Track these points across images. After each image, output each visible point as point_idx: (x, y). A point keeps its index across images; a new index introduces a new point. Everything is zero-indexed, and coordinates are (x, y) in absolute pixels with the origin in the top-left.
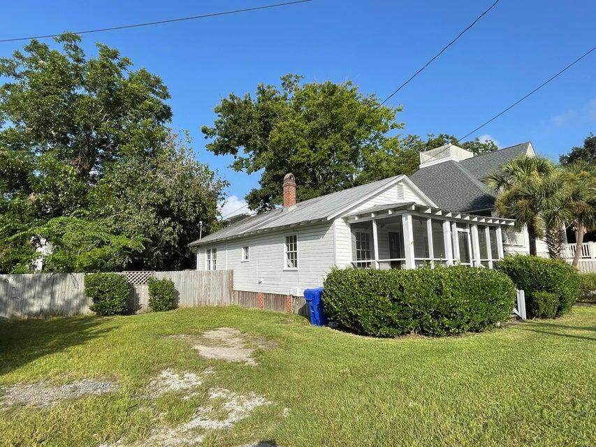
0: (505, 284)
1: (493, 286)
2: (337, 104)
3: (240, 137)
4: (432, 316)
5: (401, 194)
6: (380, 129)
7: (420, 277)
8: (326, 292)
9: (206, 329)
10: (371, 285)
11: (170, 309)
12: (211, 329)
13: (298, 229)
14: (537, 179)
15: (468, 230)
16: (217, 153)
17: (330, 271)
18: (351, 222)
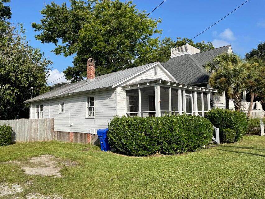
0: (207, 125)
1: (200, 126)
2: (123, 16)
3: (59, 32)
4: (168, 143)
5: (156, 73)
6: (147, 33)
7: (161, 122)
8: (109, 131)
9: (32, 157)
10: (134, 127)
11: (9, 144)
12: (35, 156)
13: (94, 93)
14: (231, 67)
15: (191, 95)
16: (43, 42)
17: (113, 119)
18: (127, 89)
